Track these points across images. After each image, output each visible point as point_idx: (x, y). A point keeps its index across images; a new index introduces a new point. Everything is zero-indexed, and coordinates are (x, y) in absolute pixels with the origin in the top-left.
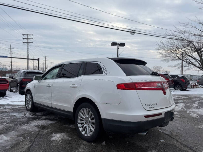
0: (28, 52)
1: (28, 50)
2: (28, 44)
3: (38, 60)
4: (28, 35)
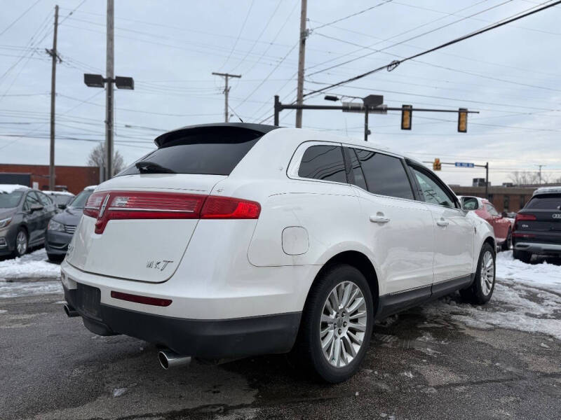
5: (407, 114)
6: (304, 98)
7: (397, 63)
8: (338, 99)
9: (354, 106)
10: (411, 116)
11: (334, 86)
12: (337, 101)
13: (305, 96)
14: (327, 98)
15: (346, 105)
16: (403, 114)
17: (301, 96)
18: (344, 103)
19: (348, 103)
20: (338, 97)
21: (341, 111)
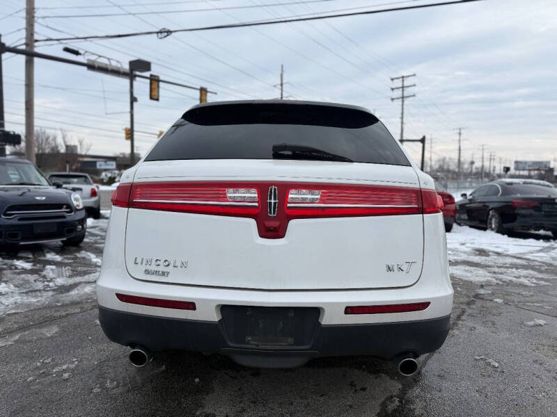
0: (402, 123)
1: (402, 118)
2: (403, 101)
3: (423, 141)
4: (403, 77)
5: (155, 84)
6: (36, 44)
7: (169, 32)
8: (80, 54)
9: (100, 65)
10: (158, 87)
11: (78, 38)
12: (79, 56)
13: (37, 41)
14: (67, 50)
15: (91, 63)
16: (151, 84)
17: (30, 40)
18: (88, 60)
19: (93, 61)
20: (80, 51)
21: (85, 68)
